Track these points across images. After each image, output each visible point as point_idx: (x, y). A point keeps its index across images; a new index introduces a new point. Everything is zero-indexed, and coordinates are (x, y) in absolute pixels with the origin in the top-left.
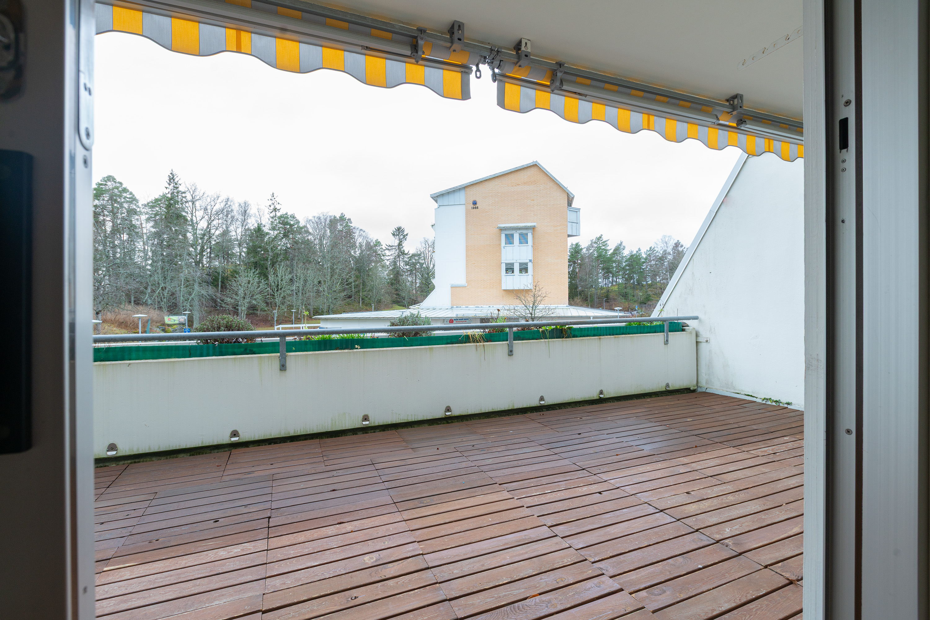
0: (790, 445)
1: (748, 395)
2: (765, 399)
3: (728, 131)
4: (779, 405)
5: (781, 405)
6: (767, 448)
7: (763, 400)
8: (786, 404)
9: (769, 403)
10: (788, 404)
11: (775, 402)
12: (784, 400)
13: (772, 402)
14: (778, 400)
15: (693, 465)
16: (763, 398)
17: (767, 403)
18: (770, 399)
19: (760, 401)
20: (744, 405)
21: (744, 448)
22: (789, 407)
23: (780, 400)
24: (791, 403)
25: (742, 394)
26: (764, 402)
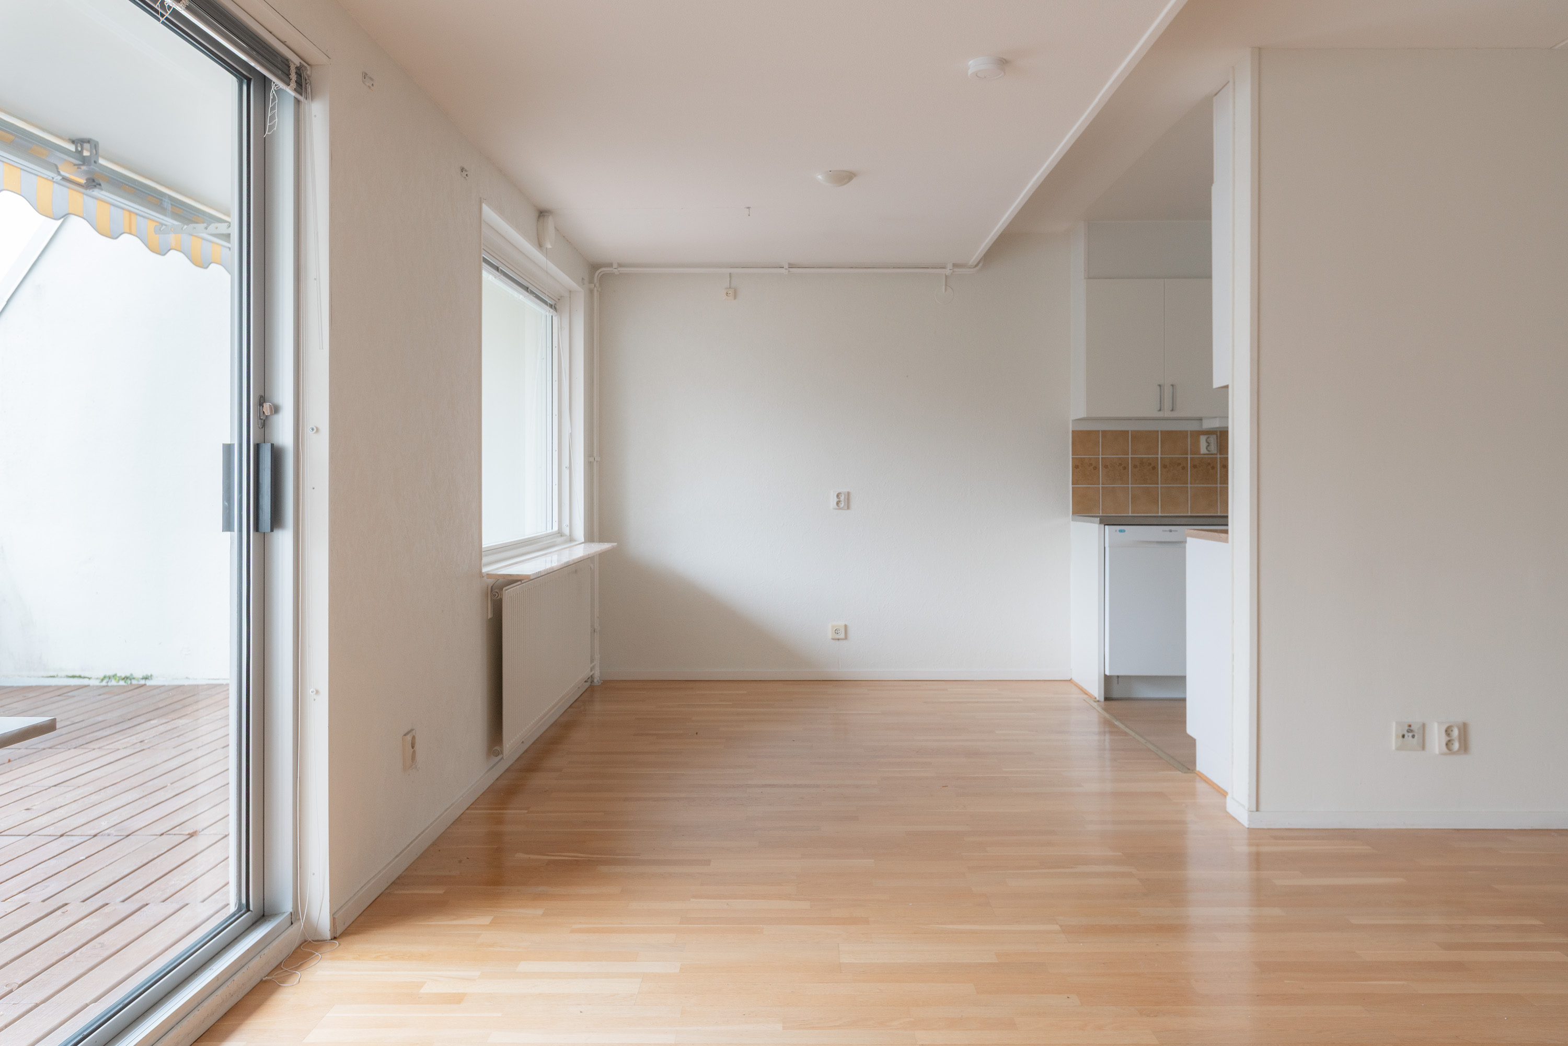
0: (162, 728)
1: (73, 677)
2: (105, 677)
3: (68, 188)
4: (131, 683)
5: (134, 682)
6: (129, 739)
7: (102, 680)
8: (143, 679)
9: (113, 683)
10: (146, 678)
11: (124, 679)
12: (139, 674)
13: (119, 680)
14: (128, 674)
15: (17, 781)
16: (102, 677)
17: (110, 684)
18: (115, 676)
19: (97, 683)
20: (70, 694)
21: (91, 746)
22: (148, 683)
23: (132, 675)
24: (151, 675)
25: (61, 677)
26: (104, 683)
